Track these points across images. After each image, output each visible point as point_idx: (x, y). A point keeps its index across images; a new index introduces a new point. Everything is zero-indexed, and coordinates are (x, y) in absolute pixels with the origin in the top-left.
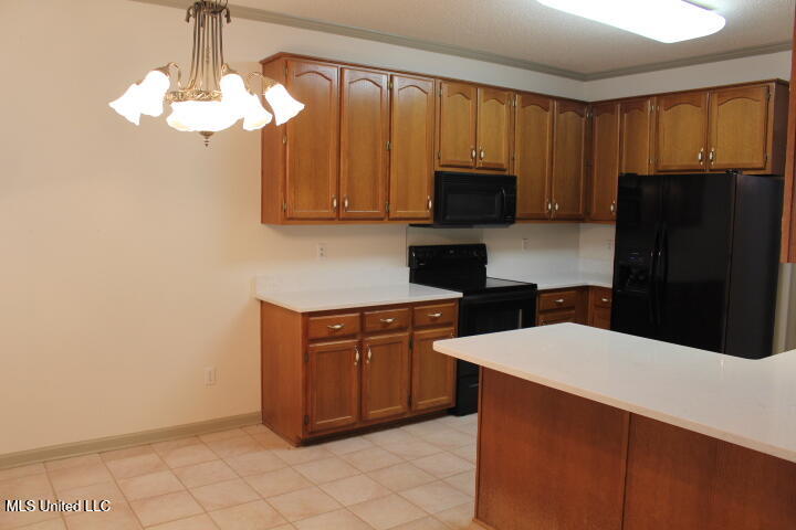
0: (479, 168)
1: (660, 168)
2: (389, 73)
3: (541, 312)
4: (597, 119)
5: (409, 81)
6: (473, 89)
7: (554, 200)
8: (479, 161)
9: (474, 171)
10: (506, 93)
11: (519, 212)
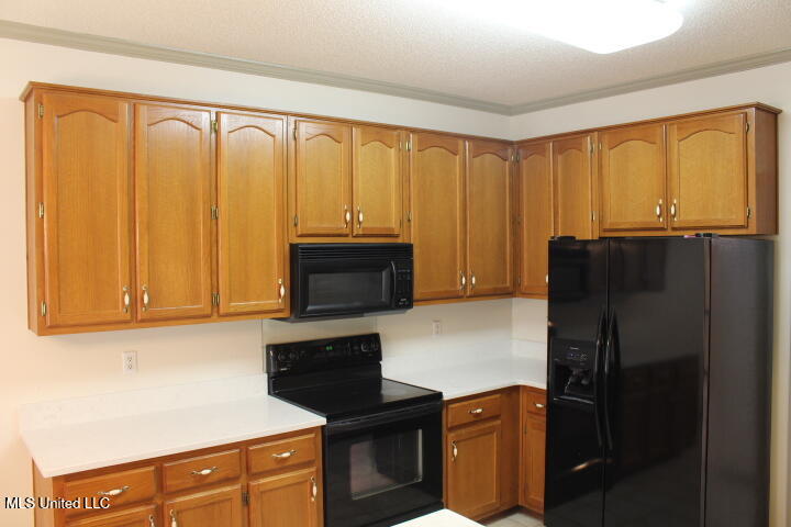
0: (357, 236)
1: (607, 227)
2: (214, 110)
3: (451, 429)
4: (524, 163)
5: (244, 120)
6: (345, 129)
7: (469, 272)
8: (356, 226)
9: (350, 240)
10: (395, 133)
11: (418, 292)
